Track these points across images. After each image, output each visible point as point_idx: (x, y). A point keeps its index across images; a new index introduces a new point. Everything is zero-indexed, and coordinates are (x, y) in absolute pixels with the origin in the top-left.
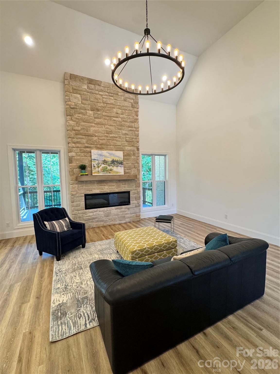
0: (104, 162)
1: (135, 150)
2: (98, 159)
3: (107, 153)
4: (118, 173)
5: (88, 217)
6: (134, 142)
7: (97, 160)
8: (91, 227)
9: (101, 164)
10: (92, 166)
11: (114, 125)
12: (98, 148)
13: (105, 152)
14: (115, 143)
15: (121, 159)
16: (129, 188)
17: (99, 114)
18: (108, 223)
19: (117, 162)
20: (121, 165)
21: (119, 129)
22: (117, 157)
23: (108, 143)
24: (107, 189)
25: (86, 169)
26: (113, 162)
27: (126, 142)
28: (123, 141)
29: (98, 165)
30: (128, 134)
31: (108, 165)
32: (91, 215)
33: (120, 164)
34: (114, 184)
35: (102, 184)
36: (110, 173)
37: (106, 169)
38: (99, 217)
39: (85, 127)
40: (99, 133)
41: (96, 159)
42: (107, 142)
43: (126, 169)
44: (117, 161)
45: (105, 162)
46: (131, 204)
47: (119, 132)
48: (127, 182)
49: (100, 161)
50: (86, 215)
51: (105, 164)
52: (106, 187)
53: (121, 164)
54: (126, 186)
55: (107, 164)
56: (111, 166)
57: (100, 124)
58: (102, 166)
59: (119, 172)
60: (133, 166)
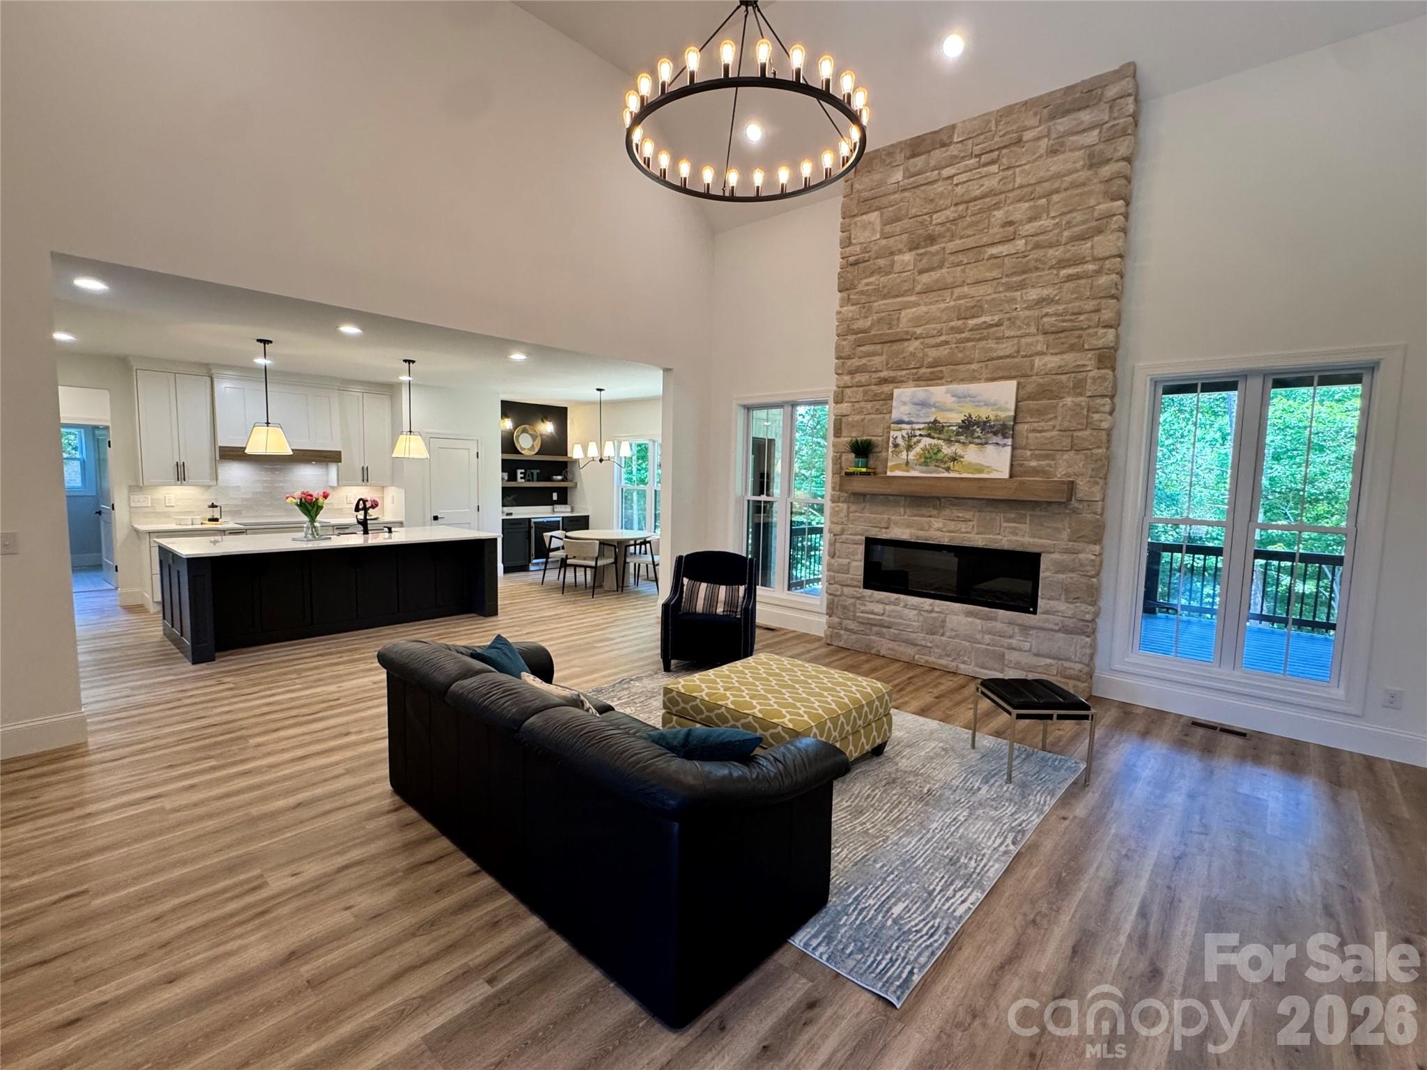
0: (930, 428)
1: (1084, 365)
2: (914, 420)
3: (947, 393)
4: (980, 471)
5: (866, 615)
6: (1082, 329)
7: (910, 423)
8: (873, 651)
9: (921, 435)
10: (891, 444)
11: (989, 275)
12: (921, 380)
13: (939, 393)
14: (991, 349)
15: (1003, 415)
16: (1036, 540)
17: (934, 254)
18: (932, 659)
19: (985, 425)
20: (998, 439)
21: (1010, 288)
22: (986, 405)
23: (960, 355)
24: (939, 530)
25: (871, 456)
26: (968, 426)
27: (1040, 338)
28: (1028, 335)
29: (910, 440)
30: (1052, 301)
31: (944, 440)
32: (876, 610)
33: (995, 434)
34: (968, 515)
35: (924, 511)
36: (948, 469)
37: (936, 454)
38: (901, 624)
39: (883, 314)
40: (927, 323)
41: (906, 419)
42: (956, 351)
43: (1029, 453)
44: (985, 423)
45: (935, 428)
46: (1039, 610)
47: (1014, 300)
48: (1029, 513)
49: (917, 426)
50: (865, 605)
51: (936, 436)
52: (937, 523)
53: (1000, 435)
54: (1025, 527)
55: (942, 436)
56: (959, 442)
57: (935, 288)
58: (921, 445)
59: (988, 467)
60: (1066, 442)
